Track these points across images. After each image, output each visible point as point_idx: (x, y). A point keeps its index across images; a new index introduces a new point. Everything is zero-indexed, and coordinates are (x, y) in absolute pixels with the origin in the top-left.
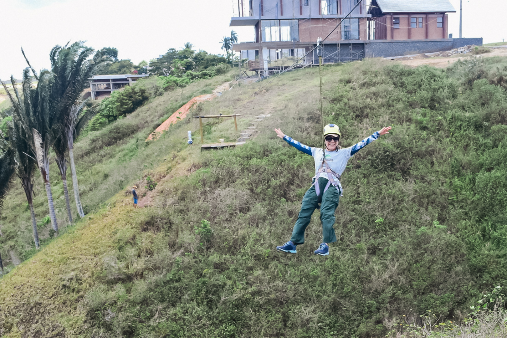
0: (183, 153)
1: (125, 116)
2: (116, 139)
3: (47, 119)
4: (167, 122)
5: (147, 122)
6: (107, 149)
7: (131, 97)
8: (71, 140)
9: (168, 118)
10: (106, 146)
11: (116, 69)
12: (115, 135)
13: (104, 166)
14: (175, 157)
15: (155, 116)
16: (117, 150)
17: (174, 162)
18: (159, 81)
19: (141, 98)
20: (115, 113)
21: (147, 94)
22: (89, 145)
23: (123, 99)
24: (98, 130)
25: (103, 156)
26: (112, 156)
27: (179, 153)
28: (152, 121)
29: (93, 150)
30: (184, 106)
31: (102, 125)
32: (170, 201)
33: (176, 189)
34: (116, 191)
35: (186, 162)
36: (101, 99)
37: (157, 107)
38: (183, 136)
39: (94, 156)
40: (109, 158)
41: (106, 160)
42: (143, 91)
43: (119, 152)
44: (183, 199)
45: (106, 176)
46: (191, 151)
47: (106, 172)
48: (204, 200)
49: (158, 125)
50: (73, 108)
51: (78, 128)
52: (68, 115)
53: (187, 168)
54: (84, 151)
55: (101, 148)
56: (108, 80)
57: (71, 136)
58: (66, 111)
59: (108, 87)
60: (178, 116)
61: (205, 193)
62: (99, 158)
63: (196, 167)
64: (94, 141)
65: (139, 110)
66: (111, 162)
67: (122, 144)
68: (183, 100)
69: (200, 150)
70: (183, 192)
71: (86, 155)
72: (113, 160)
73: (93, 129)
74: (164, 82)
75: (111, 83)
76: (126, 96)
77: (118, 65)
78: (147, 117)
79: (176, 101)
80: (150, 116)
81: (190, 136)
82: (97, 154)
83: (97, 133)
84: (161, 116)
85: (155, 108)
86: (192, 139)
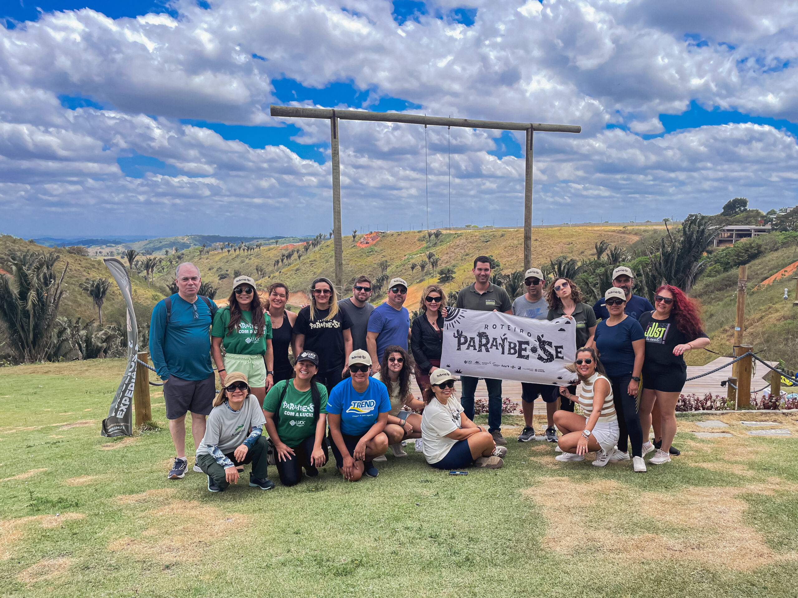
0: (778, 306)
1: (738, 267)
2: (726, 285)
3: (673, 271)
4: (773, 277)
5: (757, 274)
6: (718, 294)
7: (748, 251)
8: (689, 287)
9: (777, 272)
10: (717, 291)
11: (743, 220)
12: (726, 283)
13: (712, 307)
14: (770, 308)
15: (765, 270)
16: (726, 295)
17: (767, 312)
18: (779, 236)
19: (756, 251)
20: (732, 263)
21: (762, 249)
22: (703, 289)
23: (740, 252)
24: (713, 277)
25: (712, 299)
26: (721, 300)
27: (774, 306)
28: (762, 274)
29: (706, 293)
30: (794, 264)
31: (718, 272)
32: (757, 341)
33: (764, 333)
34: (716, 328)
35: (778, 314)
36: (722, 247)
37: (769, 261)
38: (781, 291)
39: (705, 297)
40: (718, 301)
41: (715, 302)
42: (759, 246)
43: (727, 297)
44: (767, 341)
45: (712, 315)
46: (785, 305)
47: (712, 312)
48: (786, 345)
49: (766, 278)
50: (695, 264)
51: (695, 278)
52: (690, 269)
53: (777, 318)
54: (698, 293)
55: (712, 292)
56: (732, 230)
57: (689, 283)
58: (688, 266)
59: (731, 236)
60: (783, 273)
61: (787, 339)
62: (709, 300)
63: (785, 318)
64: (707, 286)
65: (753, 262)
66: (718, 304)
67: (731, 290)
68: (794, 257)
69: (792, 305)
70: (768, 336)
71: (699, 296)
72: (720, 303)
73: (709, 276)
74: (782, 237)
75: (734, 233)
76: (744, 250)
77: (744, 214)
78: (758, 270)
79: (789, 258)
80: (761, 269)
81: (786, 292)
82: (708, 296)
83: (711, 279)
84: (771, 270)
85: (767, 262)
86: (788, 295)
